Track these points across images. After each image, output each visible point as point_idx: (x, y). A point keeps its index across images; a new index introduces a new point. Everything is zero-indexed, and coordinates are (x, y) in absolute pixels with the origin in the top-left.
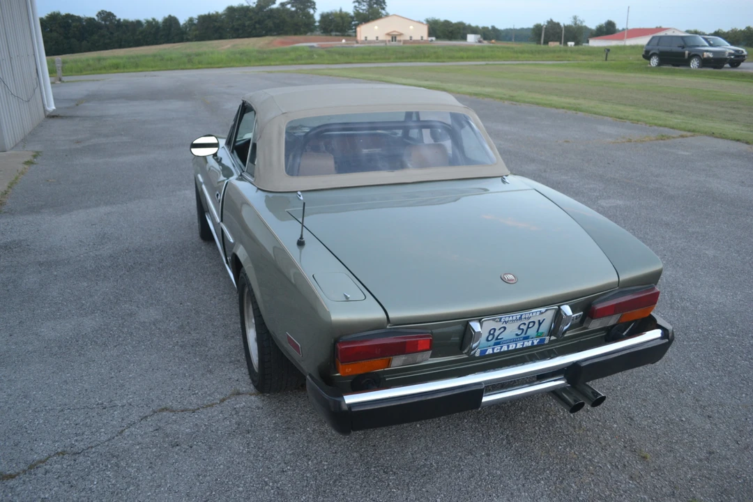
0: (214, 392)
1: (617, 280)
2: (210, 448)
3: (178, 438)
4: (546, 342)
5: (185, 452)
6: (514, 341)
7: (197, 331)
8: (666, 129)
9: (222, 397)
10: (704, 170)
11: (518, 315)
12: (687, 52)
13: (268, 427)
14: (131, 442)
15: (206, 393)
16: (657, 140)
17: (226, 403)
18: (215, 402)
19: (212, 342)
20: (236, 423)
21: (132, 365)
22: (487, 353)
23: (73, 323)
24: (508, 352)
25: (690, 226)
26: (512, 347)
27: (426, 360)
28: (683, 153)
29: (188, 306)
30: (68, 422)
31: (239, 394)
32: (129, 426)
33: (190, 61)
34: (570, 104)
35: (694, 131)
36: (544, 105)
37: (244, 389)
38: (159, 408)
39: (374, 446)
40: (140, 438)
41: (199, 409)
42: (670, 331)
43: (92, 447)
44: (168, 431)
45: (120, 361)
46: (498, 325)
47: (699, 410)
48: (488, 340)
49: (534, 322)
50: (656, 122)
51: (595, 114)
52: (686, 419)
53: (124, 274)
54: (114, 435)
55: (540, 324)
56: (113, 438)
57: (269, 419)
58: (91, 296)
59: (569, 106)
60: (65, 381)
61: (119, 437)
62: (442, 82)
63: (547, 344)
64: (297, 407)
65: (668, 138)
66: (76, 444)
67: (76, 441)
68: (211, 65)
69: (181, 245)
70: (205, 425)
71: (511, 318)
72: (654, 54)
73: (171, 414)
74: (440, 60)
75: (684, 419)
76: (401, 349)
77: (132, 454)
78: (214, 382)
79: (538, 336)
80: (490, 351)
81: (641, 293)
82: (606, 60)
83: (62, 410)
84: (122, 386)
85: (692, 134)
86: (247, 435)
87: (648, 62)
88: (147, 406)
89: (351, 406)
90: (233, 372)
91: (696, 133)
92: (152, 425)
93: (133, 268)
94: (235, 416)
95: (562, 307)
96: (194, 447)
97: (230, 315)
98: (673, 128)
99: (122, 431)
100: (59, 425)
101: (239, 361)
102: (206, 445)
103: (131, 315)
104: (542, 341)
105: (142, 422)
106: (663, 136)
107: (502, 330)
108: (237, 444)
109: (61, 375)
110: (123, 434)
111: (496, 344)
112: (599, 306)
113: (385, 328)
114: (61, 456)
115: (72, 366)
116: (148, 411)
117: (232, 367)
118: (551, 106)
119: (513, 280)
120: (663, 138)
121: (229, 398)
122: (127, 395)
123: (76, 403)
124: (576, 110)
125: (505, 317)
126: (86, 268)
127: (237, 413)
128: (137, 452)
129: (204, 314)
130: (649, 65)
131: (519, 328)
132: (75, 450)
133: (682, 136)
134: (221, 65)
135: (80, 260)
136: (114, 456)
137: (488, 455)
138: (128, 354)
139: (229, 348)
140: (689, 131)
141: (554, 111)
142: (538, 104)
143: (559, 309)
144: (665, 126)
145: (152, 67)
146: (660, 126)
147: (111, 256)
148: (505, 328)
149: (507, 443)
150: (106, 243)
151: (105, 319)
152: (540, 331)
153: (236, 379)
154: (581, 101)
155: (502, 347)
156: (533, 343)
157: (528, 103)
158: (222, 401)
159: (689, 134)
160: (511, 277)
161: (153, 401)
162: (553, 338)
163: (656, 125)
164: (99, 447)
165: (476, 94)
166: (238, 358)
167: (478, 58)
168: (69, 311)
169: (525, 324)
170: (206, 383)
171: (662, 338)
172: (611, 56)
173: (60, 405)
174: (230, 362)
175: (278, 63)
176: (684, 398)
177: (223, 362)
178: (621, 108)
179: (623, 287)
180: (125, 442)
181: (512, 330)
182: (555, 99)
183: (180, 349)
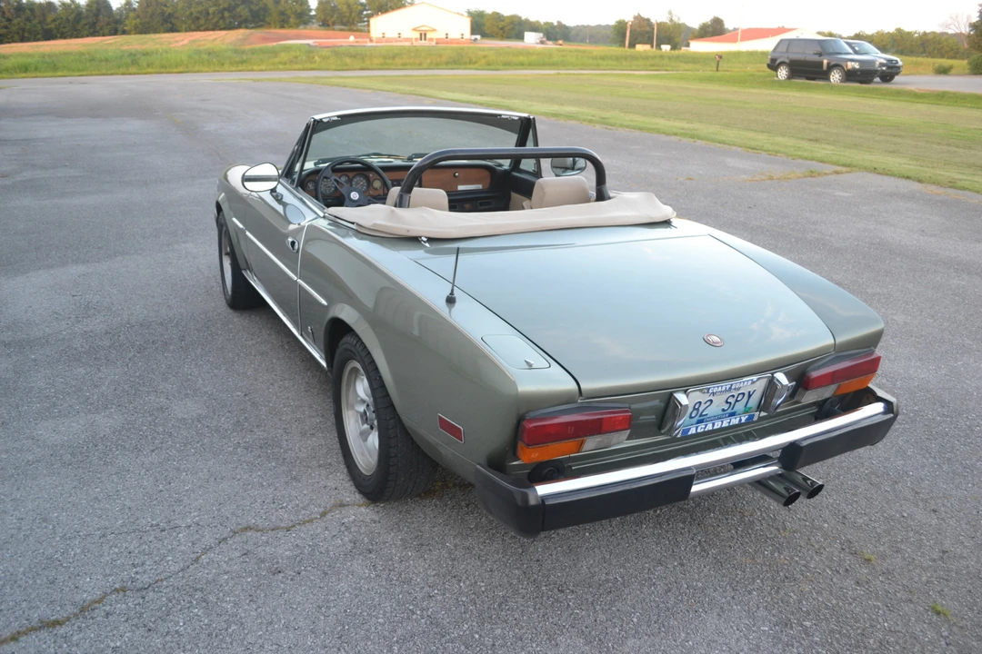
0: (308, 505)
1: (833, 342)
2: (326, 574)
3: (278, 563)
4: (755, 419)
5: (292, 580)
6: (719, 418)
7: (262, 428)
8: (814, 162)
9: (321, 510)
10: (872, 216)
11: (726, 385)
12: (825, 62)
13: (395, 544)
14: (214, 571)
15: (298, 505)
16: (805, 177)
17: (329, 516)
18: (313, 516)
19: (287, 441)
20: (350, 541)
21: (184, 474)
22: (690, 433)
23: (81, 422)
24: (713, 431)
25: (868, 286)
26: (718, 425)
27: (621, 443)
28: (841, 194)
29: (239, 396)
30: (116, 550)
31: (342, 505)
32: (206, 550)
33: (134, 63)
34: (683, 129)
35: (849, 166)
36: (649, 130)
37: (348, 499)
38: (240, 527)
39: (538, 561)
40: (225, 566)
41: (294, 526)
42: (895, 404)
43: (162, 580)
44: (262, 555)
45: (166, 470)
46: (704, 398)
47: (921, 504)
48: (691, 417)
49: (743, 394)
50: (799, 153)
51: (719, 142)
52: (908, 514)
53: (135, 356)
54: (188, 563)
55: (750, 396)
56: (188, 567)
57: (392, 534)
58: (96, 386)
59: (682, 131)
60: (96, 498)
61: (196, 565)
62: (504, 97)
63: (756, 422)
64: (425, 518)
65: (819, 174)
66: (138, 577)
67: (137, 573)
68: (166, 67)
69: (203, 316)
70: (309, 545)
71: (720, 389)
72: (782, 63)
73: (259, 534)
74: (493, 67)
75: (905, 515)
76: (596, 428)
77: (221, 586)
78: (305, 492)
79: (745, 412)
80: (693, 431)
81: (861, 358)
82: (717, 70)
83: (104, 536)
84: (179, 501)
85: (848, 169)
86: (370, 555)
87: (774, 73)
88: (221, 525)
89: (544, 498)
90: (327, 478)
91: (854, 169)
92: (236, 549)
93: (145, 348)
94: (346, 533)
95: (775, 375)
96: (303, 573)
97: (301, 407)
98: (822, 162)
99: (198, 558)
100: (106, 554)
101: (330, 464)
102: (318, 570)
103: (161, 409)
104: (751, 417)
105: (221, 545)
106: (812, 172)
107: (709, 403)
108: (358, 565)
109: (87, 490)
110: (200, 561)
111: (700, 422)
112: (815, 374)
113: (575, 402)
114: (121, 593)
115: (99, 478)
116: (226, 532)
117: (324, 472)
118: (658, 131)
119: (718, 343)
120: (812, 174)
121: (330, 510)
122: (190, 512)
123: (122, 526)
124: (692, 137)
125: (714, 388)
126: (75, 349)
127: (348, 529)
128: (227, 584)
129: (266, 406)
130: (776, 78)
131: (727, 402)
132: (139, 585)
133: (837, 173)
134: (181, 69)
135: (64, 339)
136: (196, 590)
137: (682, 565)
138: (174, 461)
139: (312, 449)
140: (844, 165)
141: (663, 138)
142: (641, 129)
143: (773, 377)
144: (812, 159)
145: (79, 71)
146: (806, 159)
147: (107, 333)
148: (711, 401)
149: (702, 551)
150: (94, 315)
151: (126, 416)
152: (748, 406)
153: (334, 486)
154: (696, 125)
155: (706, 425)
156: (741, 420)
157: (628, 127)
158: (323, 514)
159: (844, 169)
160: (715, 339)
161: (227, 518)
162: (763, 414)
163: (800, 157)
164: (172, 580)
165: (555, 115)
166: (329, 461)
167: (543, 65)
168: (70, 406)
169: (733, 396)
170: (293, 493)
171: (885, 413)
172: (723, 65)
173: (99, 529)
174: (320, 466)
175: (263, 67)
176: (900, 491)
177: (309, 467)
178: (751, 134)
179: (840, 351)
180: (206, 571)
181: (719, 404)
182: (662, 123)
183: (245, 451)
